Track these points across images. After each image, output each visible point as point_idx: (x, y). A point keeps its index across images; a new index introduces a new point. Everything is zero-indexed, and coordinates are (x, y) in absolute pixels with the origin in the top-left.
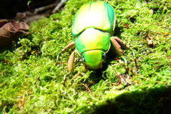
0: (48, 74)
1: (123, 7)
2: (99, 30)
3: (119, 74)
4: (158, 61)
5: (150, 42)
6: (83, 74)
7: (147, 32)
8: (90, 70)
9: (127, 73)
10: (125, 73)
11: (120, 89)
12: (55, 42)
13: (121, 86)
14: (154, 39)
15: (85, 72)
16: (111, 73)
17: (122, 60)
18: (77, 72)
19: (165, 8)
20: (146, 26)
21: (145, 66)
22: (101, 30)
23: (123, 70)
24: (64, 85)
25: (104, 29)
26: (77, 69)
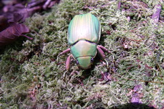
0: (51, 73)
1: (106, 14)
3: (102, 72)
4: (130, 63)
5: (126, 47)
7: (124, 38)
8: (82, 69)
9: (108, 71)
11: (104, 84)
13: (104, 82)
15: (78, 71)
17: (105, 62)
18: (72, 70)
20: (123, 33)
21: (121, 66)
22: (90, 42)
23: (106, 70)
24: (64, 80)
25: (92, 40)
26: (73, 68)
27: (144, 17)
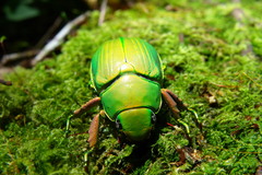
2: (144, 76)
6: (115, 151)
10: (189, 146)
12: (53, 103)
14: (218, 95)
16: (167, 147)
19: (220, 54)
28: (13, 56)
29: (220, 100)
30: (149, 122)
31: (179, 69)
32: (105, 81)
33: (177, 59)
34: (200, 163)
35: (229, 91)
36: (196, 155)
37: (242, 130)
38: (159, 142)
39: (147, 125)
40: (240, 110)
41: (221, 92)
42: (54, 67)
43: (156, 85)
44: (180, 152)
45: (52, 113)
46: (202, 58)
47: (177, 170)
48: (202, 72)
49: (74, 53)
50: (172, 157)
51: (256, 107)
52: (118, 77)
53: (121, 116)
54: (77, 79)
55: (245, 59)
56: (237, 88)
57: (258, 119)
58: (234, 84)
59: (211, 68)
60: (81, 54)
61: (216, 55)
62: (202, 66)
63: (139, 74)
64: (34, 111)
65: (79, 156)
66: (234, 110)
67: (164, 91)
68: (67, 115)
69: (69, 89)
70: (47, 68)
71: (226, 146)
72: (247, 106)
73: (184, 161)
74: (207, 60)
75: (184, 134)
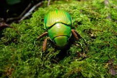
2: (64, 24)
3: (78, 51)
5: (92, 35)
6: (53, 53)
7: (90, 30)
11: (80, 60)
12: (29, 36)
14: (95, 34)
16: (73, 51)
18: (49, 52)
19: (97, 18)
21: (92, 48)
22: (66, 25)
23: (80, 50)
24: (42, 59)
25: (68, 24)
26: (49, 49)
27: (100, 18)
28: (11, 19)
29: (95, 35)
30: (66, 42)
31: (80, 23)
32: (49, 26)
33: (79, 19)
34: (86, 58)
35: (99, 32)
36: (84, 55)
37: (103, 46)
38: (70, 50)
39: (65, 43)
40: (103, 39)
41: (96, 33)
42: (29, 22)
43: (69, 28)
44: (78, 53)
45: (28, 39)
46: (89, 19)
47: (76, 60)
48: (89, 25)
49: (37, 17)
50: (75, 55)
51: (110, 38)
52: (55, 24)
53: (55, 39)
54: (38, 27)
55: (107, 20)
56: (102, 31)
57: (110, 42)
58: (101, 29)
59: (93, 23)
60: (40, 17)
61: (95, 19)
62: (89, 22)
63: (63, 23)
64: (21, 38)
65: (39, 55)
66: (100, 39)
67: (72, 30)
68: (34, 40)
69: (35, 30)
70: (26, 22)
71: (97, 52)
72: (106, 38)
73: (80, 57)
74: (91, 20)
75: (80, 47)
